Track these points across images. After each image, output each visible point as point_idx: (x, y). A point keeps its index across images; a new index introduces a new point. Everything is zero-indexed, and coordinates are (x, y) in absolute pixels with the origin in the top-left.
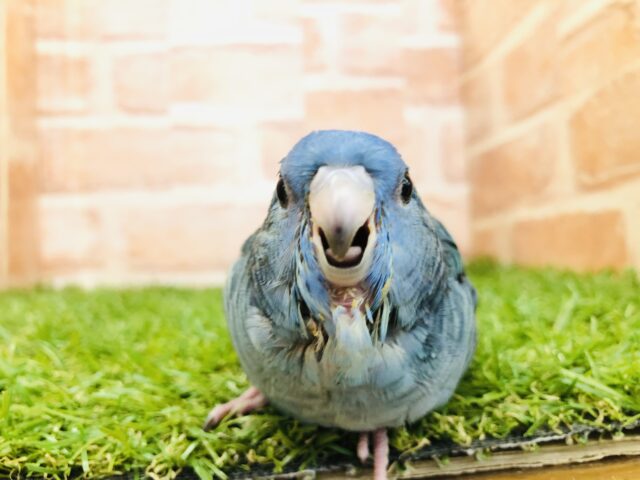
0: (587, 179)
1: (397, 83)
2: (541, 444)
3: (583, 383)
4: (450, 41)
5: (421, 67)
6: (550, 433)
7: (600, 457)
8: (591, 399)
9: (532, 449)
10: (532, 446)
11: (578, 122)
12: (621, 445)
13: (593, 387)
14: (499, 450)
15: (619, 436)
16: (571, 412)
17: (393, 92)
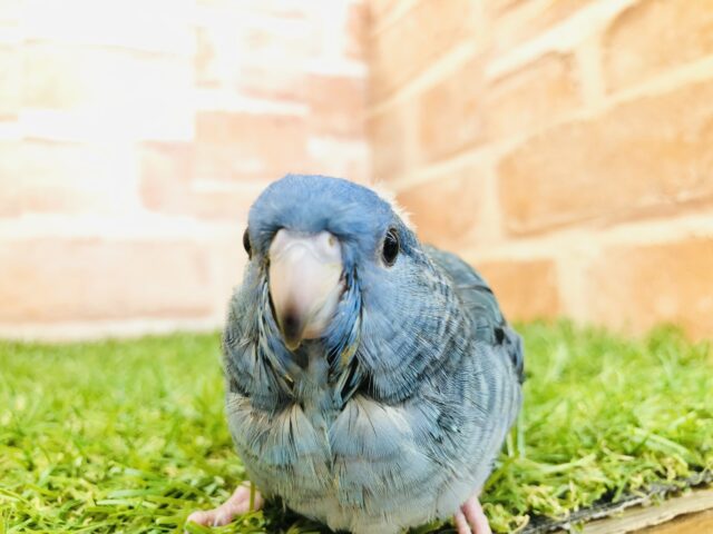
0: (516, 225)
1: (301, 110)
2: (627, 508)
3: (654, 441)
4: (357, 70)
5: (328, 96)
6: (631, 496)
7: (671, 516)
8: (660, 456)
9: (620, 515)
10: (619, 512)
11: (507, 167)
12: (690, 502)
13: (662, 444)
14: (592, 520)
15: (689, 493)
16: (649, 472)
17: (295, 120)
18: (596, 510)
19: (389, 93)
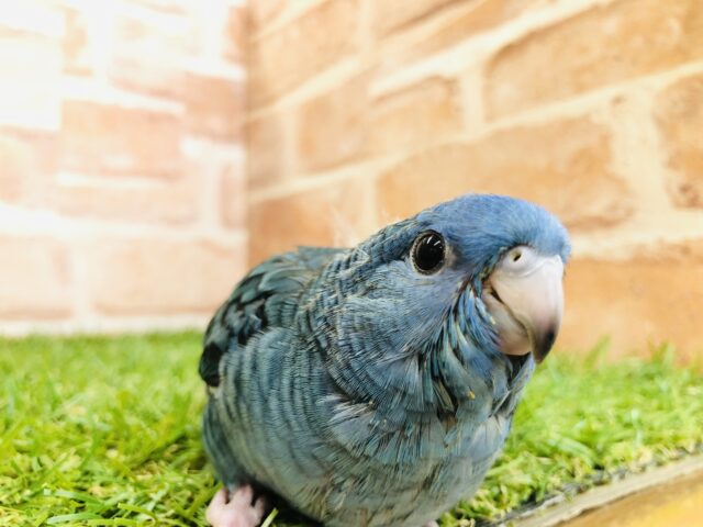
2: (549, 506)
4: (235, 74)
5: (202, 96)
6: (549, 495)
7: (577, 511)
8: (570, 456)
9: (542, 513)
11: (386, 183)
14: (522, 518)
15: (592, 489)
16: (563, 472)
17: (170, 118)
18: (524, 510)
19: (270, 100)
